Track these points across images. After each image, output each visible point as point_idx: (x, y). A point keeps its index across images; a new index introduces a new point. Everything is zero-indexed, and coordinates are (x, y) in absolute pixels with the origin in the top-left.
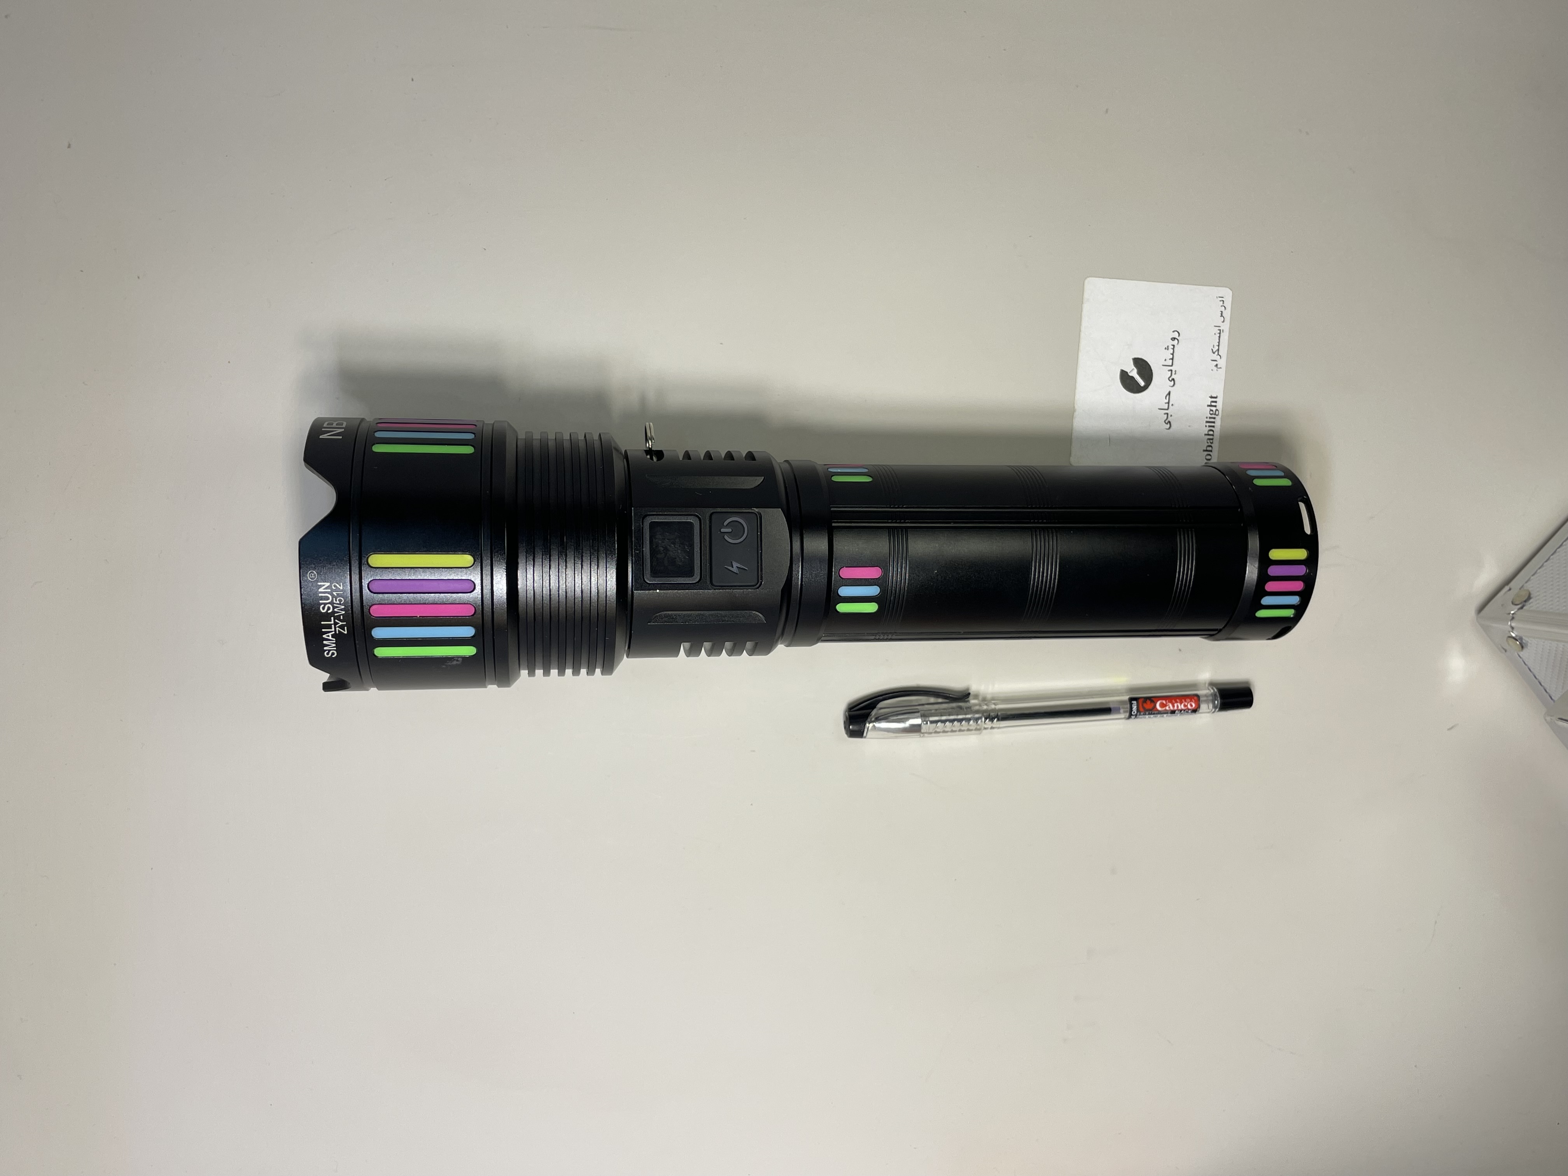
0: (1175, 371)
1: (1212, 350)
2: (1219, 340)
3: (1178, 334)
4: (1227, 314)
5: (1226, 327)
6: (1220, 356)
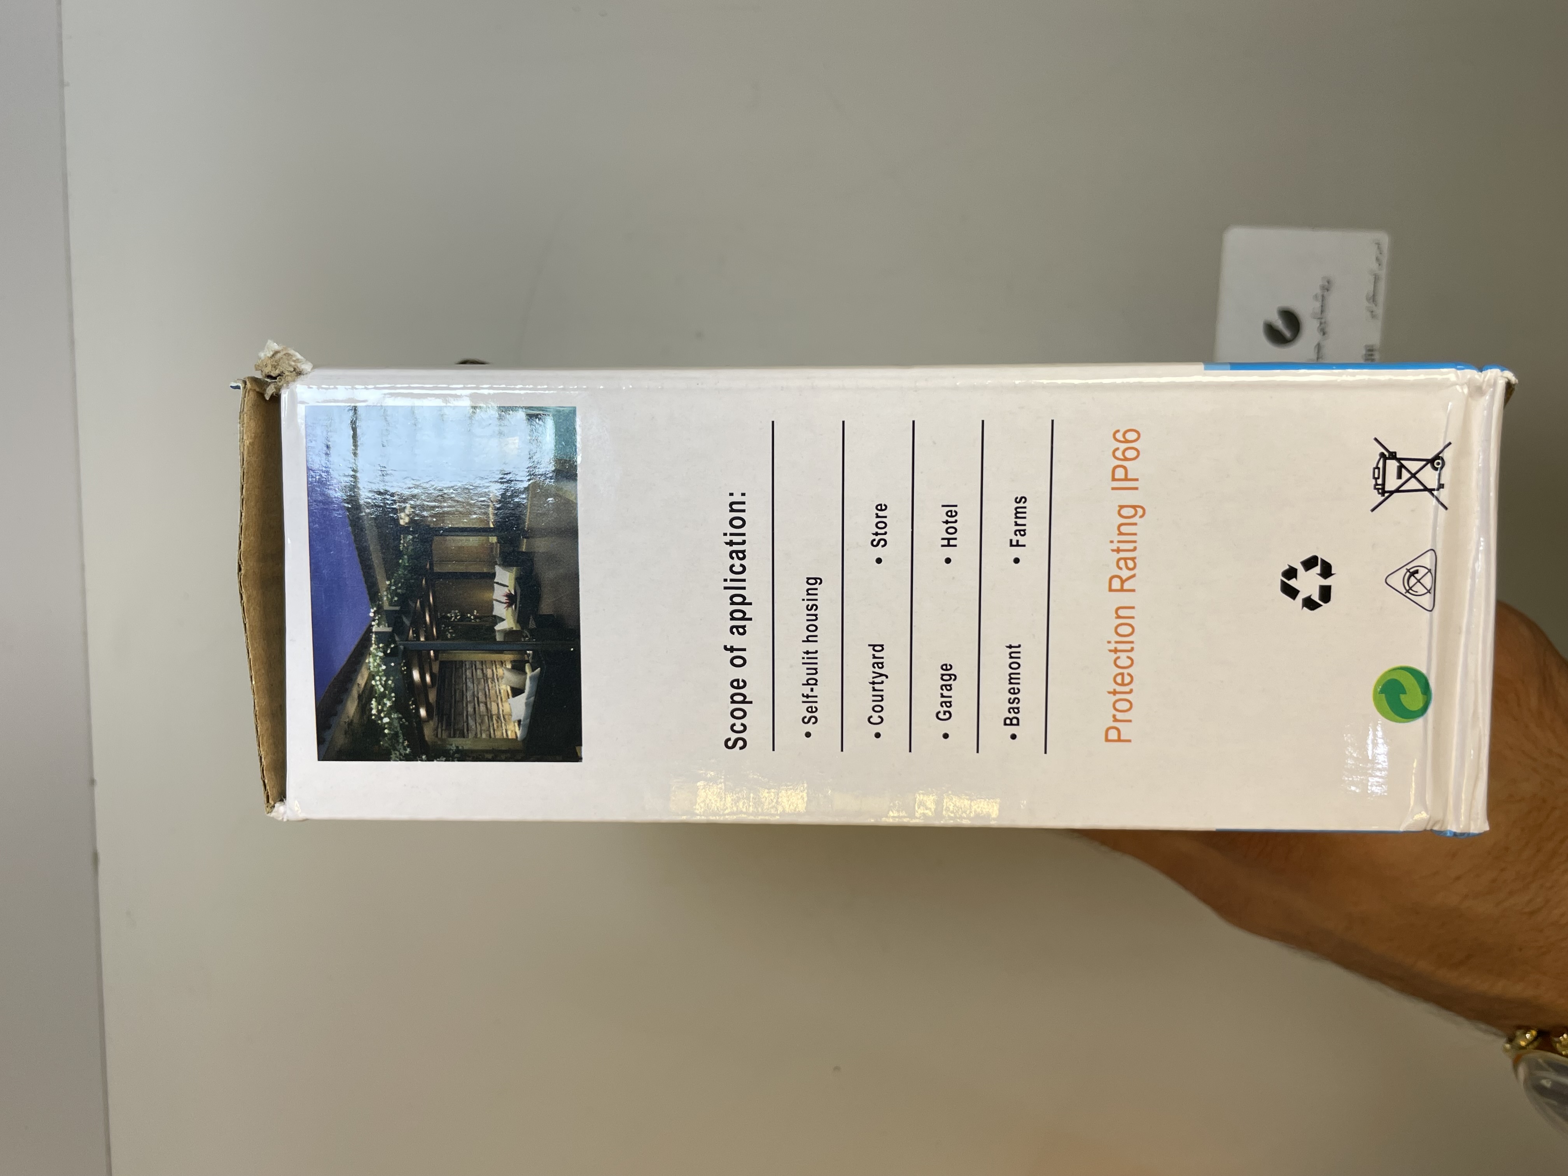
0: (1325, 322)
1: (1367, 299)
2: (1375, 286)
3: (1327, 284)
4: (1385, 260)
5: (1383, 273)
6: (1376, 306)
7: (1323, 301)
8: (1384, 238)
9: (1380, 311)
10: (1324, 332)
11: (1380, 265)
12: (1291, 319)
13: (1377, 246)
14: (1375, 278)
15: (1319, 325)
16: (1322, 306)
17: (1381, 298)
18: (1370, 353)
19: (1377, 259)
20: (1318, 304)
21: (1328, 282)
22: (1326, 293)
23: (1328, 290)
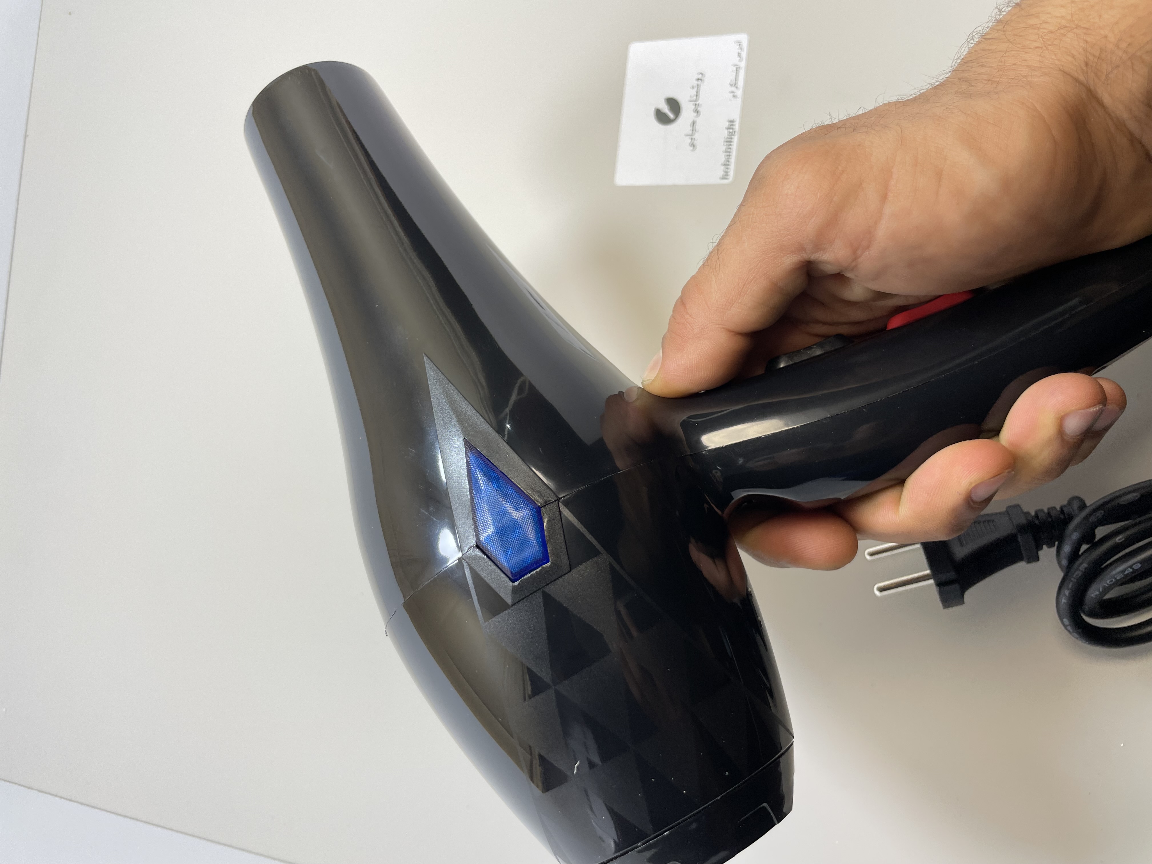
7: (697, 88)
8: (744, 38)
9: (739, 93)
10: (697, 112)
11: (740, 57)
12: (674, 105)
13: (739, 44)
14: (737, 68)
15: (694, 106)
16: (697, 92)
17: (741, 83)
18: (732, 123)
19: (739, 55)
20: (694, 92)
21: (702, 74)
22: (699, 82)
23: (701, 80)
